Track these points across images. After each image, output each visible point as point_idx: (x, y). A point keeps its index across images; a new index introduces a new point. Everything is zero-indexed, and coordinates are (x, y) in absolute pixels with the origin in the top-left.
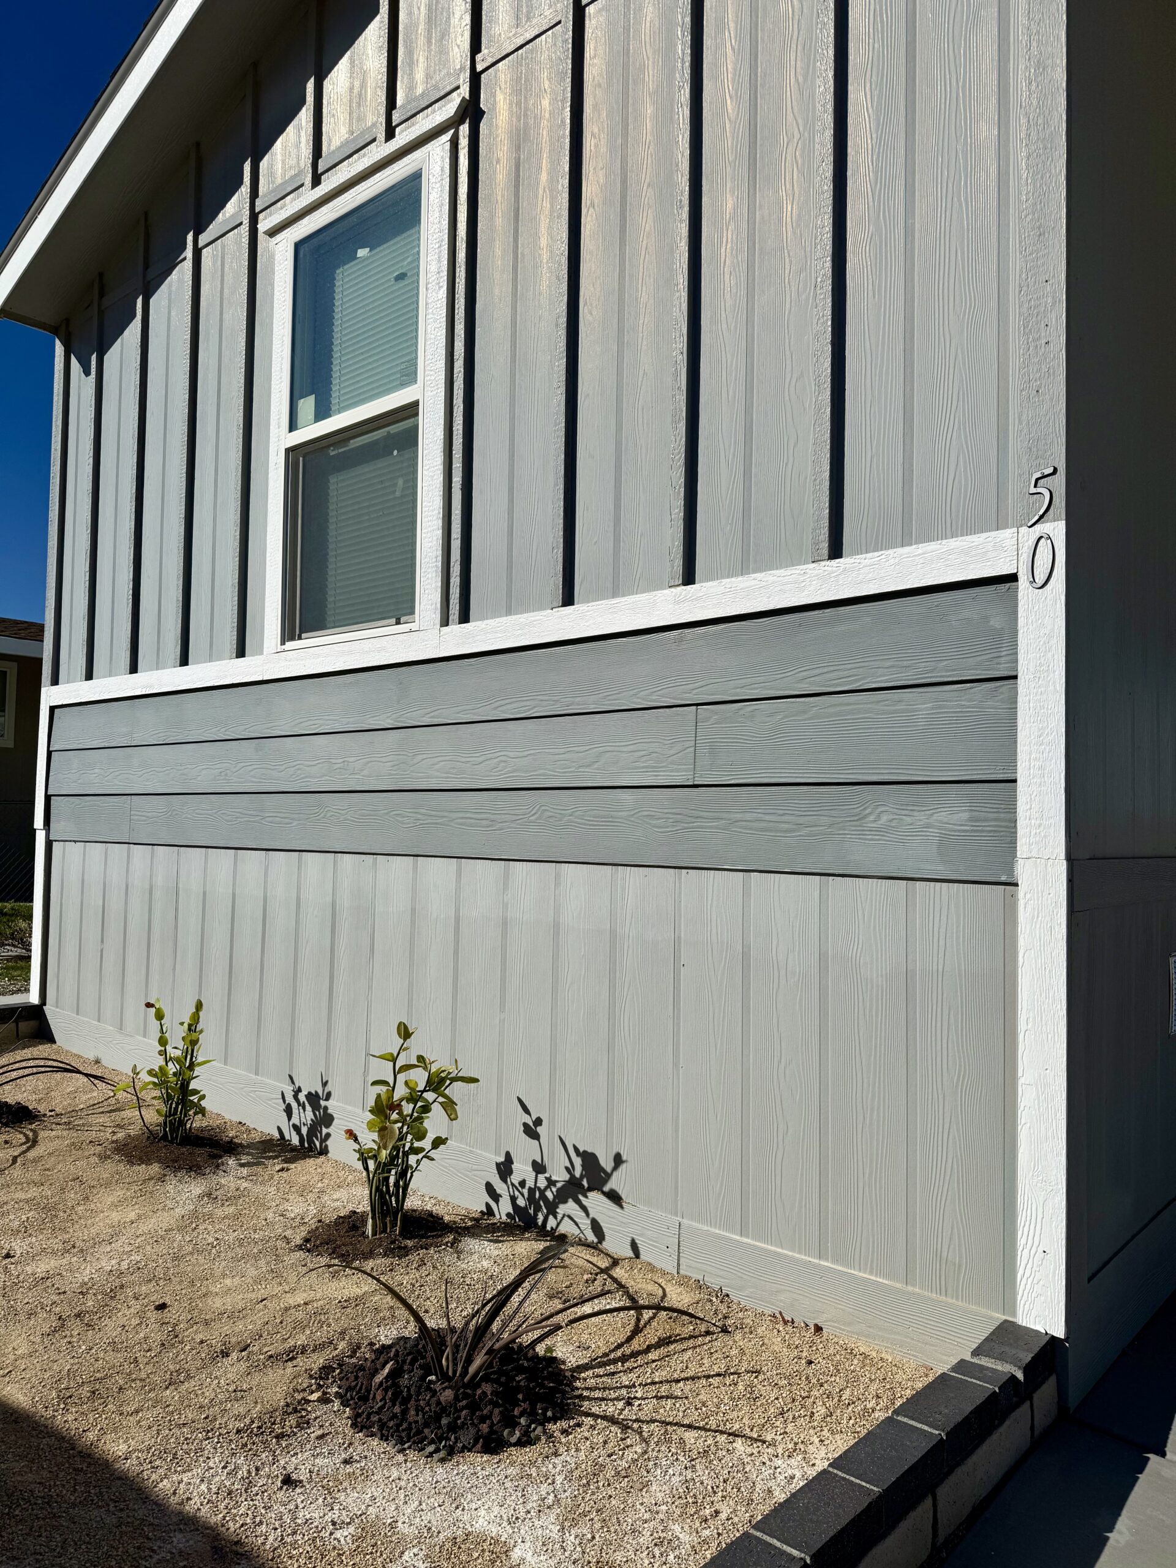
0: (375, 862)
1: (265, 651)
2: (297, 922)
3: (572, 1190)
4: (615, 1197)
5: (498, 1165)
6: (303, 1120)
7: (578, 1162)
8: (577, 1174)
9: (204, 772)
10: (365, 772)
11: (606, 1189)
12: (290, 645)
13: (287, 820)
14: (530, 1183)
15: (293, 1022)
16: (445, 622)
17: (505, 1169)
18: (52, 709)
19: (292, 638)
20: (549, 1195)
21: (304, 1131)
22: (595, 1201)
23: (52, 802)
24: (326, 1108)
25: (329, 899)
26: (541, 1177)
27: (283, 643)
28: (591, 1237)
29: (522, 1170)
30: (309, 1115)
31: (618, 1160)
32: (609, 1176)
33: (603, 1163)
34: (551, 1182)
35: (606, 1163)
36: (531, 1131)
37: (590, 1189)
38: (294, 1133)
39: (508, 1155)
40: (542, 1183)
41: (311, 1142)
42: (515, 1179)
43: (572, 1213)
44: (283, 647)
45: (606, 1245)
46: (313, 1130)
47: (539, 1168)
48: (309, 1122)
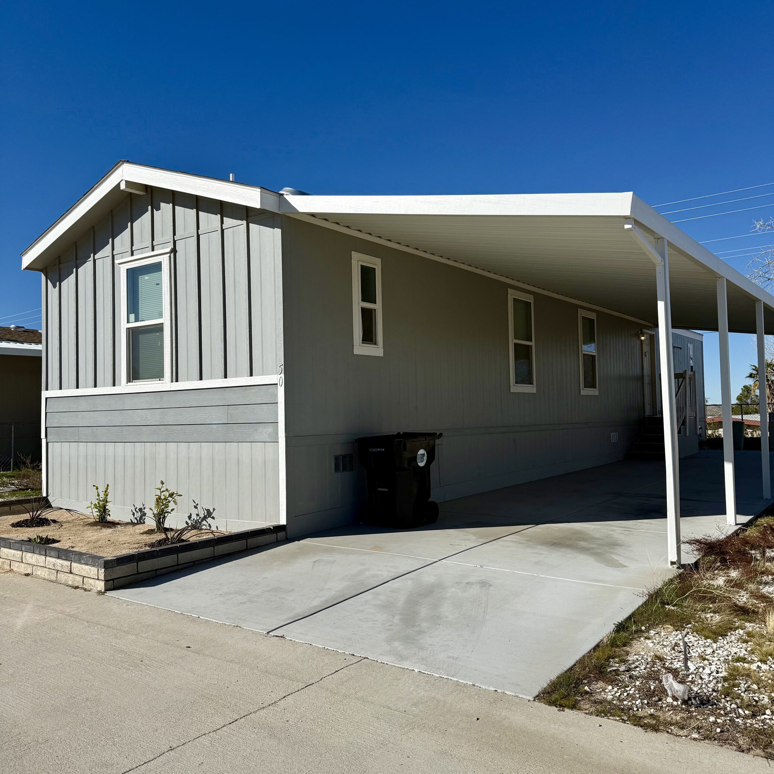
0: (156, 444)
1: (122, 385)
2: (134, 462)
3: (205, 518)
4: (213, 518)
5: (188, 516)
6: (138, 516)
7: (206, 512)
8: (206, 515)
9: (104, 420)
10: (152, 420)
11: (211, 517)
12: (129, 384)
13: (130, 434)
14: (196, 519)
15: (134, 490)
16: (172, 382)
17: (190, 517)
18: (46, 398)
19: (130, 382)
20: (200, 521)
21: (138, 519)
22: (209, 520)
23: (48, 429)
24: (144, 511)
25: (143, 455)
26: (198, 517)
27: (127, 383)
28: (209, 528)
29: (194, 517)
30: (139, 514)
31: (214, 509)
32: (212, 513)
33: (211, 511)
34: (200, 518)
35: (212, 511)
36: (196, 507)
37: (208, 517)
38: (135, 520)
39: (191, 513)
40: (198, 518)
41: (140, 521)
42: (192, 519)
43: (205, 524)
44: (127, 384)
45: (211, 529)
46: (141, 518)
47: (198, 515)
48: (140, 516)
